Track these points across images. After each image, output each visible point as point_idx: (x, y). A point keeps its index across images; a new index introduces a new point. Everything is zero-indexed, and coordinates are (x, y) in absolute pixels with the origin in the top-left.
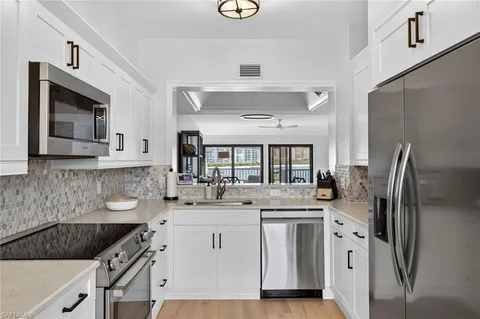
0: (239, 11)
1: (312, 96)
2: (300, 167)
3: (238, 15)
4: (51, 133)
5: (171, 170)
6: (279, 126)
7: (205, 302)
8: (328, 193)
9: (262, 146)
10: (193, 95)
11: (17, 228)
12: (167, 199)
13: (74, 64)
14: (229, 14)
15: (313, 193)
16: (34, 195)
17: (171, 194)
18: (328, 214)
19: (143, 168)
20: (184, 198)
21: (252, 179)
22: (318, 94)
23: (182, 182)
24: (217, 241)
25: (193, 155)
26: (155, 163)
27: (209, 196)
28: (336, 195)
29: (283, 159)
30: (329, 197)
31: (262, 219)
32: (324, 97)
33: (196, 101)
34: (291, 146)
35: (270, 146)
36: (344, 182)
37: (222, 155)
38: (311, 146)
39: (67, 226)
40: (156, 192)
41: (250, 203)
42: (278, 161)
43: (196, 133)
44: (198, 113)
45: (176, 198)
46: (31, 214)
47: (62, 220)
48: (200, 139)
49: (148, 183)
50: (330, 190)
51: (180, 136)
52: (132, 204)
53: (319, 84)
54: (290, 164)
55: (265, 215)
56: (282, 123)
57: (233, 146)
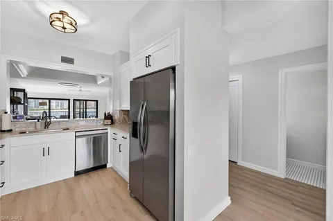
0: (64, 28)
1: (99, 78)
2: (91, 110)
3: (63, 30)
5: (6, 113)
6: (80, 90)
8: (109, 121)
9: (69, 100)
10: (21, 66)
14: (58, 28)
15: (102, 122)
18: (110, 131)
21: (62, 117)
22: (103, 77)
23: (15, 120)
24: (46, 152)
25: (20, 103)
27: (38, 128)
28: (113, 123)
29: (82, 107)
30: (109, 123)
31: (76, 136)
32: (106, 79)
33: (24, 70)
34: (86, 100)
35: (74, 100)
36: (116, 117)
37: (41, 104)
38: (97, 101)
41: (68, 129)
42: (78, 108)
43: (23, 90)
44: (24, 78)
48: (25, 94)
53: (104, 73)
54: (86, 109)
55: (77, 134)
56: (82, 89)
57: (50, 99)
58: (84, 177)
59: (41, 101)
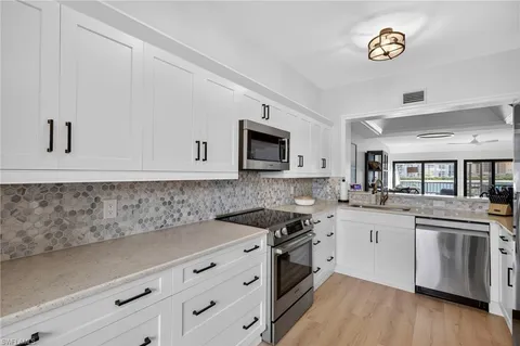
0: (386, 54)
3: (387, 57)
4: (249, 158)
5: (344, 181)
6: (475, 142)
7: (364, 282)
8: (503, 208)
9: (456, 162)
10: (371, 123)
11: (242, 208)
12: (340, 201)
13: (266, 117)
14: (378, 58)
15: (486, 207)
16: (250, 191)
17: (344, 198)
19: (324, 179)
20: (353, 202)
21: (444, 192)
23: (352, 190)
24: (374, 237)
26: (333, 175)
27: (373, 202)
30: (504, 212)
31: (416, 225)
33: (377, 127)
34: (493, 161)
35: (465, 161)
37: (410, 170)
39: (271, 211)
40: (333, 196)
41: (409, 210)
43: (380, 153)
44: (380, 136)
45: (347, 201)
46: (249, 201)
47: (268, 207)
49: (328, 189)
50: (506, 206)
51: (367, 155)
52: (312, 202)
54: (493, 179)
55: (419, 221)
56: (478, 138)
57: (423, 162)
58: (430, 303)
59: (410, 165)
